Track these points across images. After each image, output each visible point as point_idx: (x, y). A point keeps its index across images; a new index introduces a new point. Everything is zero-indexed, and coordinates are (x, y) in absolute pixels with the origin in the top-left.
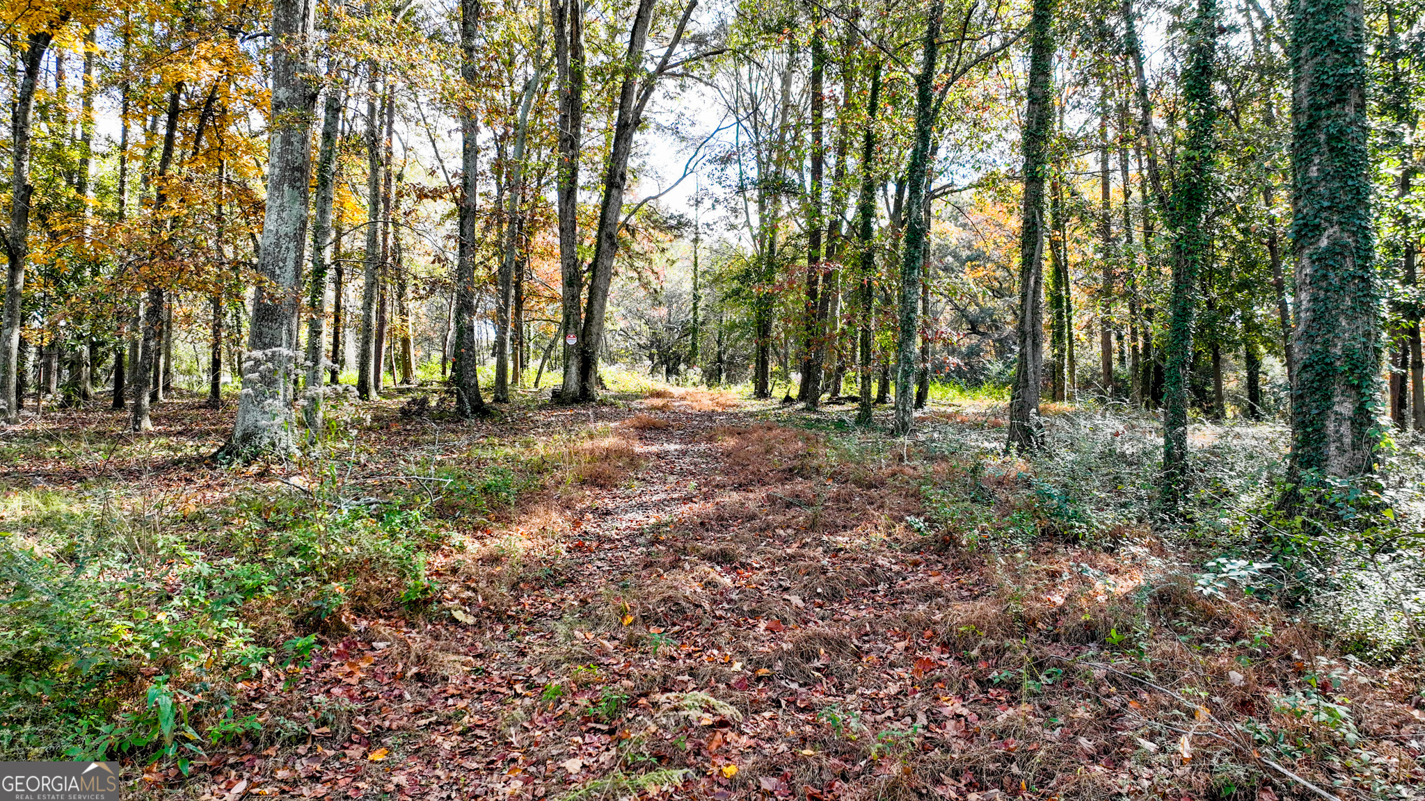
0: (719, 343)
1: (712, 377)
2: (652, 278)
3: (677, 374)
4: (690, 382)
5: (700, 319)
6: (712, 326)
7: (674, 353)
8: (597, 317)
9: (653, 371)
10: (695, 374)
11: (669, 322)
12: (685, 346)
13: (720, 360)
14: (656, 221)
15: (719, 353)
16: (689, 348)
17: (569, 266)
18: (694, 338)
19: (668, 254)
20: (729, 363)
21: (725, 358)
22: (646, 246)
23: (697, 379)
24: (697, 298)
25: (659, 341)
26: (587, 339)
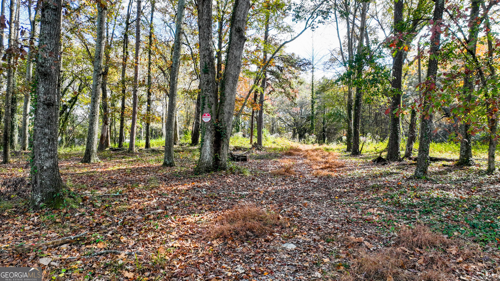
0: (323, 123)
1: (321, 139)
2: (291, 91)
3: (305, 138)
4: (310, 142)
5: (315, 113)
6: (320, 116)
7: (304, 128)
8: (228, 98)
9: (294, 137)
10: (313, 138)
11: (301, 115)
12: (308, 125)
13: (324, 131)
14: (292, 62)
15: (324, 128)
16: (310, 126)
17: (204, 56)
18: (312, 121)
19: (298, 80)
20: (328, 132)
21: (326, 130)
22: (288, 76)
23: (314, 140)
24: (313, 102)
25: (297, 123)
26: (220, 117)
